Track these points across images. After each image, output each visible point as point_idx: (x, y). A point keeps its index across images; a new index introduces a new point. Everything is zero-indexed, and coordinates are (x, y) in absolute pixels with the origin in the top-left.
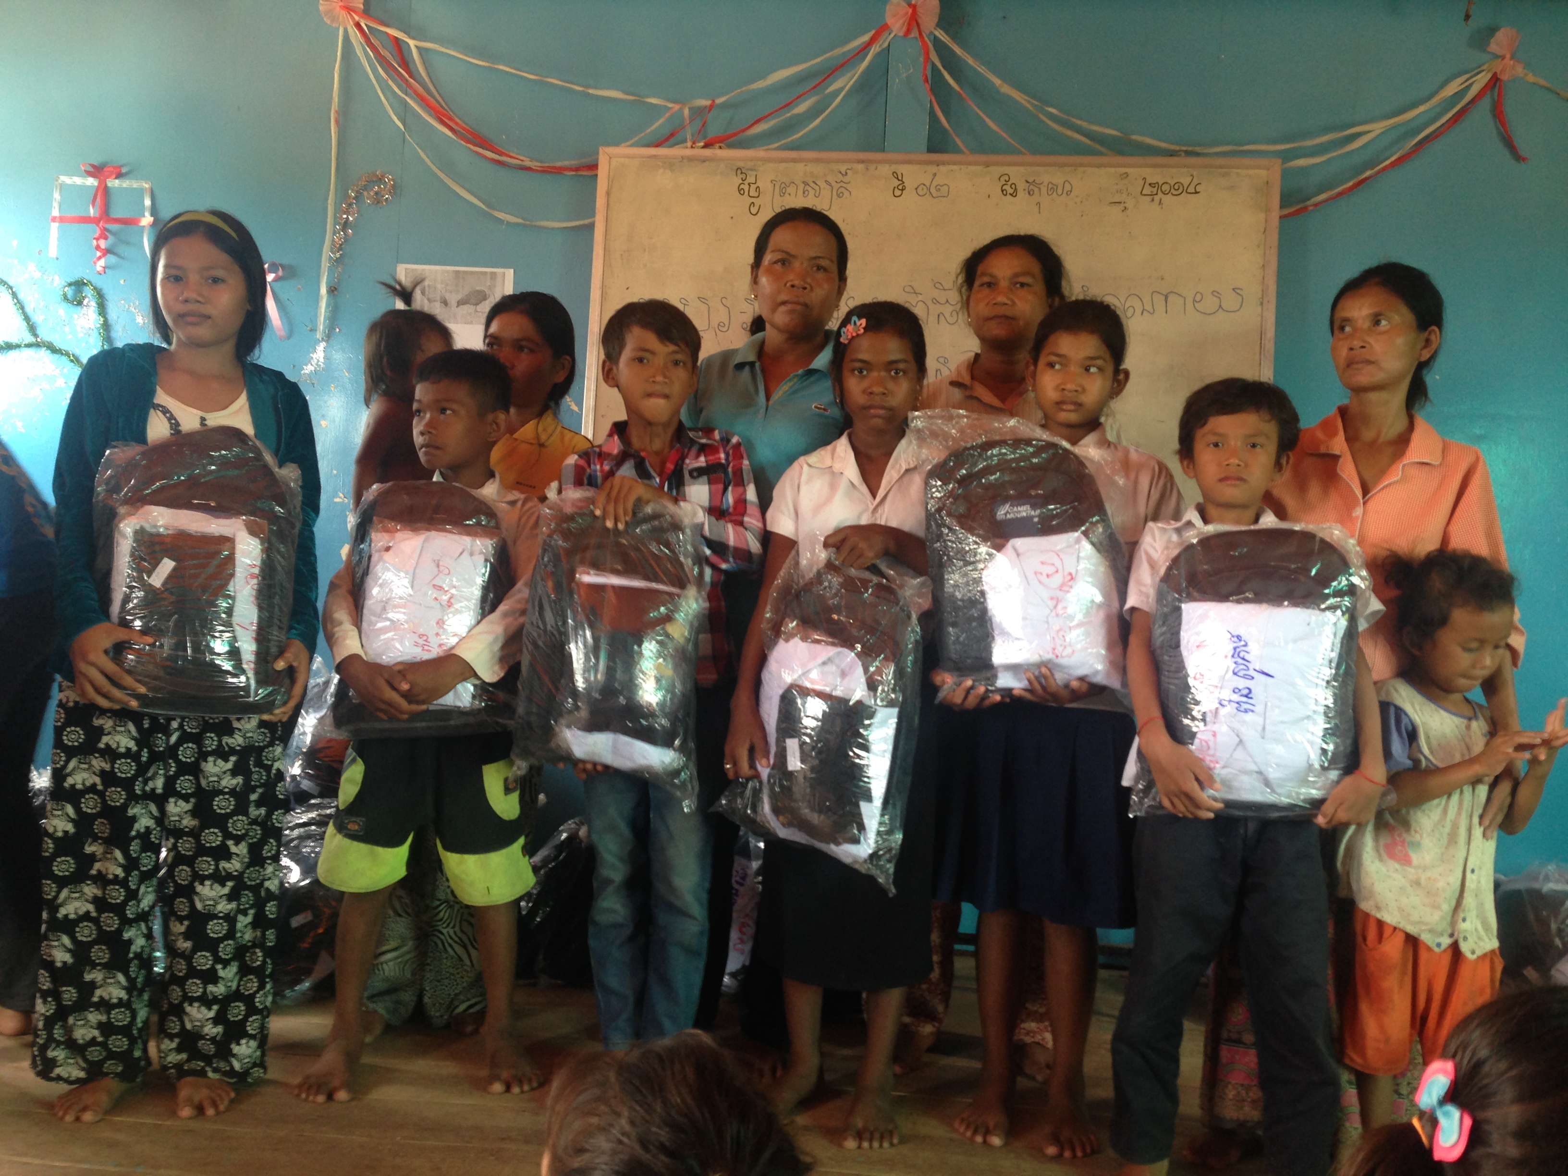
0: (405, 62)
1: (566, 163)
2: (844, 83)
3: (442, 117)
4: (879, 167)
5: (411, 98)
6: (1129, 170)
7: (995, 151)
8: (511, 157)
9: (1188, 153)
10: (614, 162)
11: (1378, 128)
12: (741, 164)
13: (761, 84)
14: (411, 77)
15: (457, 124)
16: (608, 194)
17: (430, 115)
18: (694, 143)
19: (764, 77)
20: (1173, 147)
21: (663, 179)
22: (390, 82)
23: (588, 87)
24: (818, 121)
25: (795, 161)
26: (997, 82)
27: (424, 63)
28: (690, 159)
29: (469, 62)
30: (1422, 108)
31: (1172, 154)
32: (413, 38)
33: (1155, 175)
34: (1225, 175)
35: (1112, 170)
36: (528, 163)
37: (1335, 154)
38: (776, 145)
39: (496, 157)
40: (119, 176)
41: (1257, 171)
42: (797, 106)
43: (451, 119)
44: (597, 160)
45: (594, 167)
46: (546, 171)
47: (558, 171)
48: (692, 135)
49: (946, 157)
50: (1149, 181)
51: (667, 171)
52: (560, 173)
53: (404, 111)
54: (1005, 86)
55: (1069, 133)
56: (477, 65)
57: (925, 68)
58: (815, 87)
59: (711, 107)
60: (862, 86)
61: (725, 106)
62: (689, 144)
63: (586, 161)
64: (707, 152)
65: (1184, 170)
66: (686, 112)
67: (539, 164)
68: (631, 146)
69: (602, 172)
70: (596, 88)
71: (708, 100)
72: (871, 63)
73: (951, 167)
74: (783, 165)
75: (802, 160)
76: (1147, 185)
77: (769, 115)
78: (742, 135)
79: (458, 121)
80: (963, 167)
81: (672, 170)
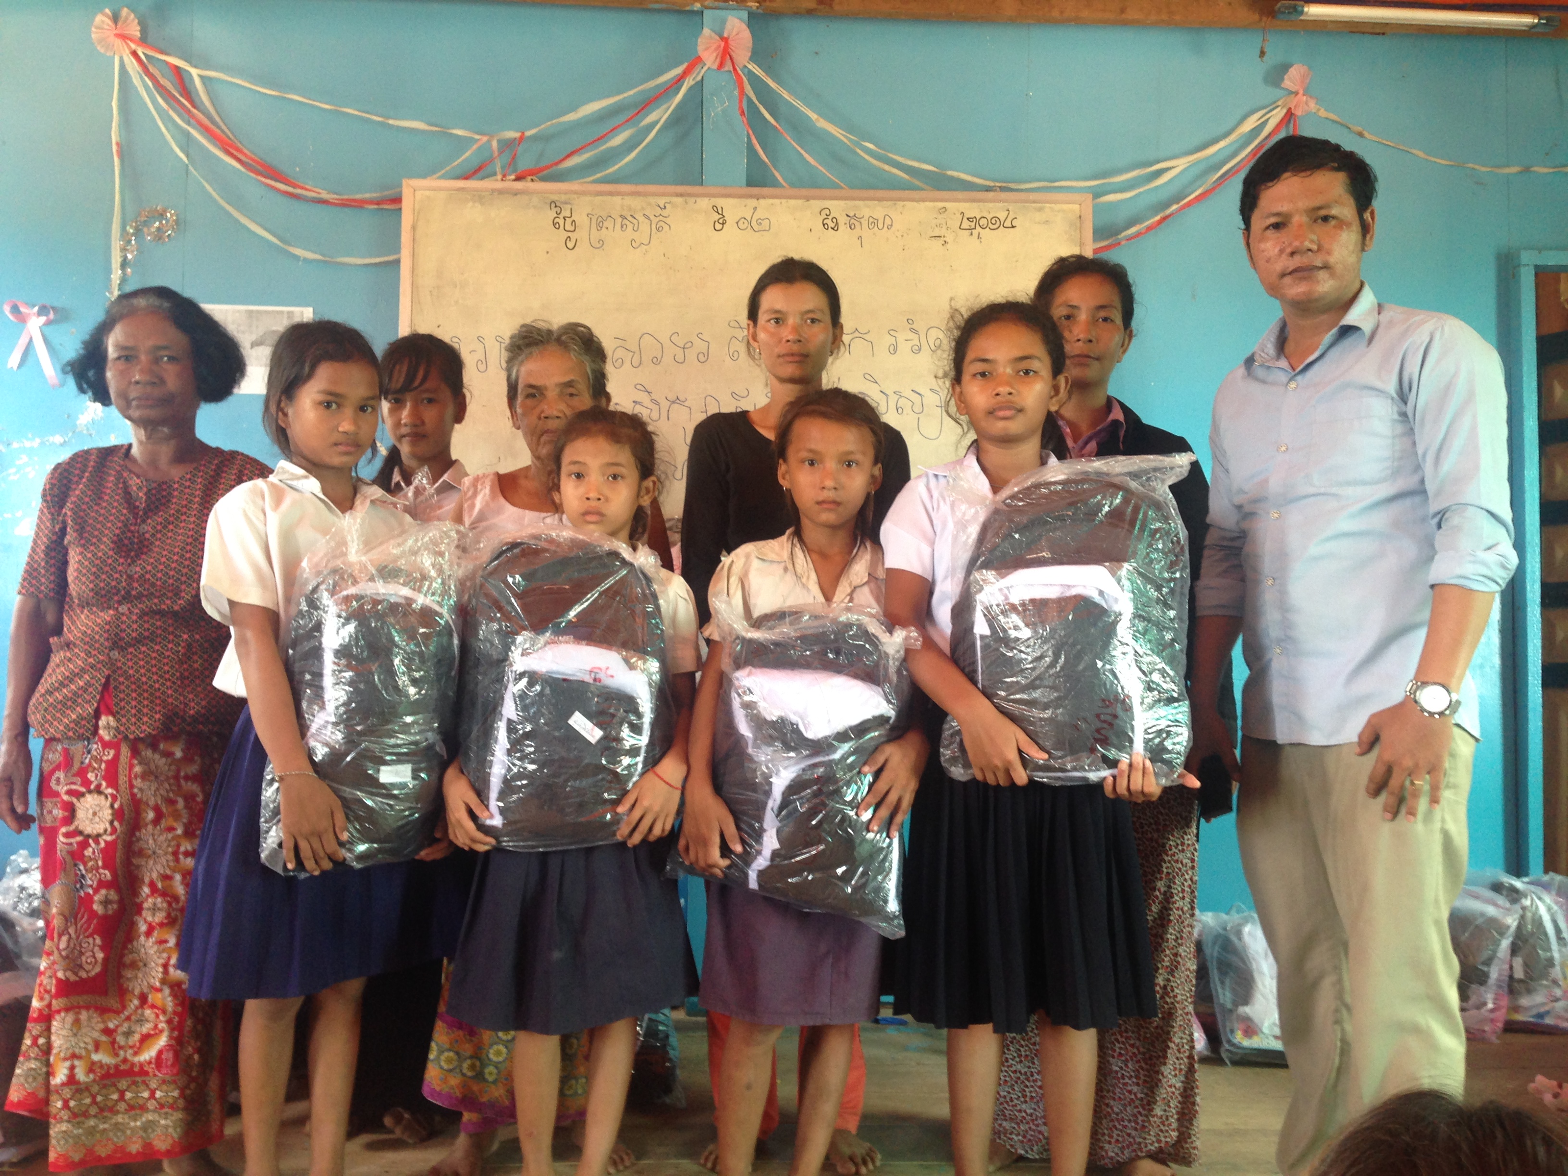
0: (187, 91)
1: (367, 196)
2: (660, 115)
3: (228, 147)
4: (699, 200)
5: (194, 128)
6: (947, 205)
7: (814, 185)
8: (306, 189)
9: (1002, 189)
10: (419, 194)
11: (1181, 164)
12: (555, 197)
13: (571, 117)
14: (194, 106)
15: (245, 155)
16: (414, 228)
17: (215, 145)
18: (504, 176)
19: (574, 108)
20: (988, 183)
21: (473, 213)
22: (171, 113)
23: (388, 118)
24: (633, 155)
25: (611, 194)
26: (813, 116)
27: (208, 92)
28: (501, 192)
29: (259, 92)
30: (1222, 144)
31: (988, 189)
32: (195, 67)
33: (973, 210)
34: (1040, 210)
35: (931, 204)
36: (325, 195)
37: (1141, 190)
38: (591, 178)
39: (290, 189)
41: (1070, 206)
42: (613, 137)
43: (238, 149)
44: (401, 193)
45: (398, 200)
46: (345, 204)
47: (359, 204)
48: (502, 168)
49: (765, 191)
50: (966, 216)
51: (477, 204)
52: (361, 207)
53: (187, 143)
54: (822, 120)
55: (887, 167)
56: (266, 94)
57: (741, 101)
58: (627, 121)
59: (522, 138)
60: (676, 120)
61: (534, 138)
62: (499, 177)
63: (388, 193)
64: (519, 185)
65: (1001, 204)
66: (495, 144)
67: (335, 196)
68: (439, 178)
69: (406, 205)
70: (395, 118)
71: (517, 131)
72: (685, 95)
73: (771, 201)
74: (600, 198)
75: (618, 194)
76: (965, 219)
77: (582, 148)
78: (554, 168)
79: (245, 151)
80: (784, 201)
81: (482, 204)
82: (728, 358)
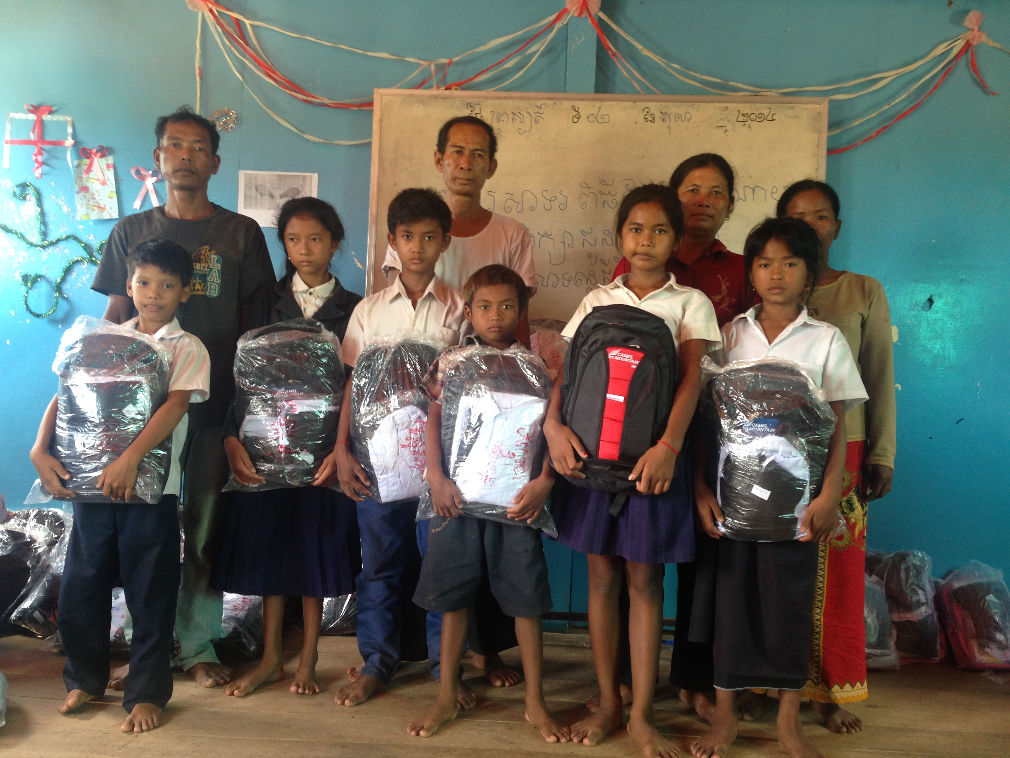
0: (243, 35)
1: (353, 101)
2: (538, 47)
3: (269, 70)
4: (563, 102)
5: (247, 59)
6: (729, 105)
7: (639, 92)
8: (315, 98)
10: (385, 99)
11: (891, 75)
12: (470, 100)
13: (482, 49)
14: (247, 44)
15: (277, 75)
16: (381, 120)
17: (260, 70)
18: (438, 87)
19: (484, 43)
20: (757, 90)
21: (418, 110)
22: (233, 49)
23: (366, 50)
24: (521, 73)
25: (506, 98)
26: (640, 47)
27: (256, 36)
28: (436, 97)
29: (288, 35)
30: (920, 63)
32: (249, 19)
33: (746, 108)
34: (792, 108)
35: (717, 105)
36: (326, 101)
37: (864, 93)
38: (494, 89)
39: (305, 98)
40: (51, 112)
41: (813, 106)
42: (507, 62)
43: (274, 72)
44: (373, 99)
45: (371, 104)
46: (338, 106)
47: (346, 107)
48: (437, 83)
49: (607, 96)
50: (742, 112)
51: (421, 105)
52: (348, 108)
53: (243, 69)
54: (645, 49)
55: (688, 81)
56: (291, 36)
58: (518, 51)
59: (449, 64)
60: (549, 50)
61: (458, 63)
62: (435, 88)
63: (364, 100)
64: (447, 93)
65: (766, 105)
66: (433, 67)
67: (333, 102)
68: (397, 88)
69: (376, 107)
70: (372, 51)
71: (447, 59)
72: (556, 34)
73: (611, 103)
74: (498, 101)
75: (511, 98)
76: (740, 115)
77: (488, 69)
78: (471, 82)
79: (279, 74)
80: (619, 103)
81: (423, 105)
82: (579, 208)
